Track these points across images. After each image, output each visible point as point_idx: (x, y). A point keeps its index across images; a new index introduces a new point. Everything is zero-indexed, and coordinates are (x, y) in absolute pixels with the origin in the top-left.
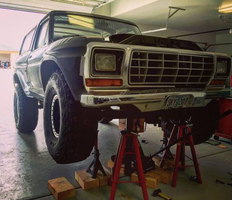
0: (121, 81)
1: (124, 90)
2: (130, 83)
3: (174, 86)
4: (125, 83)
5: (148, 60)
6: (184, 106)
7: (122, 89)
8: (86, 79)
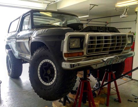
0: (83, 53)
1: (84, 58)
2: (88, 53)
3: (108, 53)
4: (85, 54)
5: (96, 40)
6: (114, 63)
7: (83, 57)
8: (65, 54)
